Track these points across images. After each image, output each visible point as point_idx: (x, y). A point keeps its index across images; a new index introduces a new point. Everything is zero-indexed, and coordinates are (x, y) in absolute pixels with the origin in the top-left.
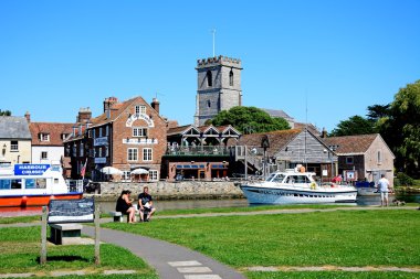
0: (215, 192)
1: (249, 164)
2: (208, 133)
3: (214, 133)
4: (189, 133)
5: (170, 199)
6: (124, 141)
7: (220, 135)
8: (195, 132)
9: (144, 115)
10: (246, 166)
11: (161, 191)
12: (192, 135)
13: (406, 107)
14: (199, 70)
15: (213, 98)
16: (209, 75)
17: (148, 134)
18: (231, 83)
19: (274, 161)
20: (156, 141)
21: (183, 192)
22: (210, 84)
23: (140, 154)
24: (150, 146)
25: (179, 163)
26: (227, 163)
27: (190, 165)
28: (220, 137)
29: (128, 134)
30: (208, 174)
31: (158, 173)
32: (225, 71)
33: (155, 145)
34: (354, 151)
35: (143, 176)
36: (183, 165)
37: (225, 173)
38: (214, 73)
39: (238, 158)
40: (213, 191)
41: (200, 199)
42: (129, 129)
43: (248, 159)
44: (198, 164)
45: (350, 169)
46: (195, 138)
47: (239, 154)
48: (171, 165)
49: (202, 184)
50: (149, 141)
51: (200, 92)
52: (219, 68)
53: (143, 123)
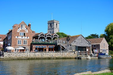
0: (49, 57)
1: (62, 46)
2: (48, 35)
3: (50, 36)
4: (41, 35)
5: (32, 59)
6: (16, 37)
7: (52, 36)
8: (43, 35)
9: (24, 28)
10: (61, 47)
11: (29, 56)
12: (42, 36)
13: (110, 30)
14: (48, 24)
15: (52, 31)
16: (51, 25)
17: (26, 35)
18: (57, 27)
19: (71, 46)
20: (29, 38)
21: (37, 56)
22: (51, 27)
23: (22, 42)
24: (26, 39)
25: (37, 46)
26: (54, 46)
27: (41, 46)
28: (52, 37)
29: (18, 34)
30: (47, 50)
31: (29, 49)
32: (55, 24)
33: (28, 39)
34: (96, 43)
35: (23, 50)
36: (38, 46)
37: (53, 49)
38: (52, 24)
39: (58, 44)
40: (49, 56)
41: (44, 59)
42: (19, 33)
43: (62, 45)
44: (44, 46)
45: (95, 49)
46: (43, 37)
47: (59, 43)
48: (34, 46)
49: (45, 53)
50: (26, 38)
51: (48, 29)
52: (53, 23)
53: (24, 31)
